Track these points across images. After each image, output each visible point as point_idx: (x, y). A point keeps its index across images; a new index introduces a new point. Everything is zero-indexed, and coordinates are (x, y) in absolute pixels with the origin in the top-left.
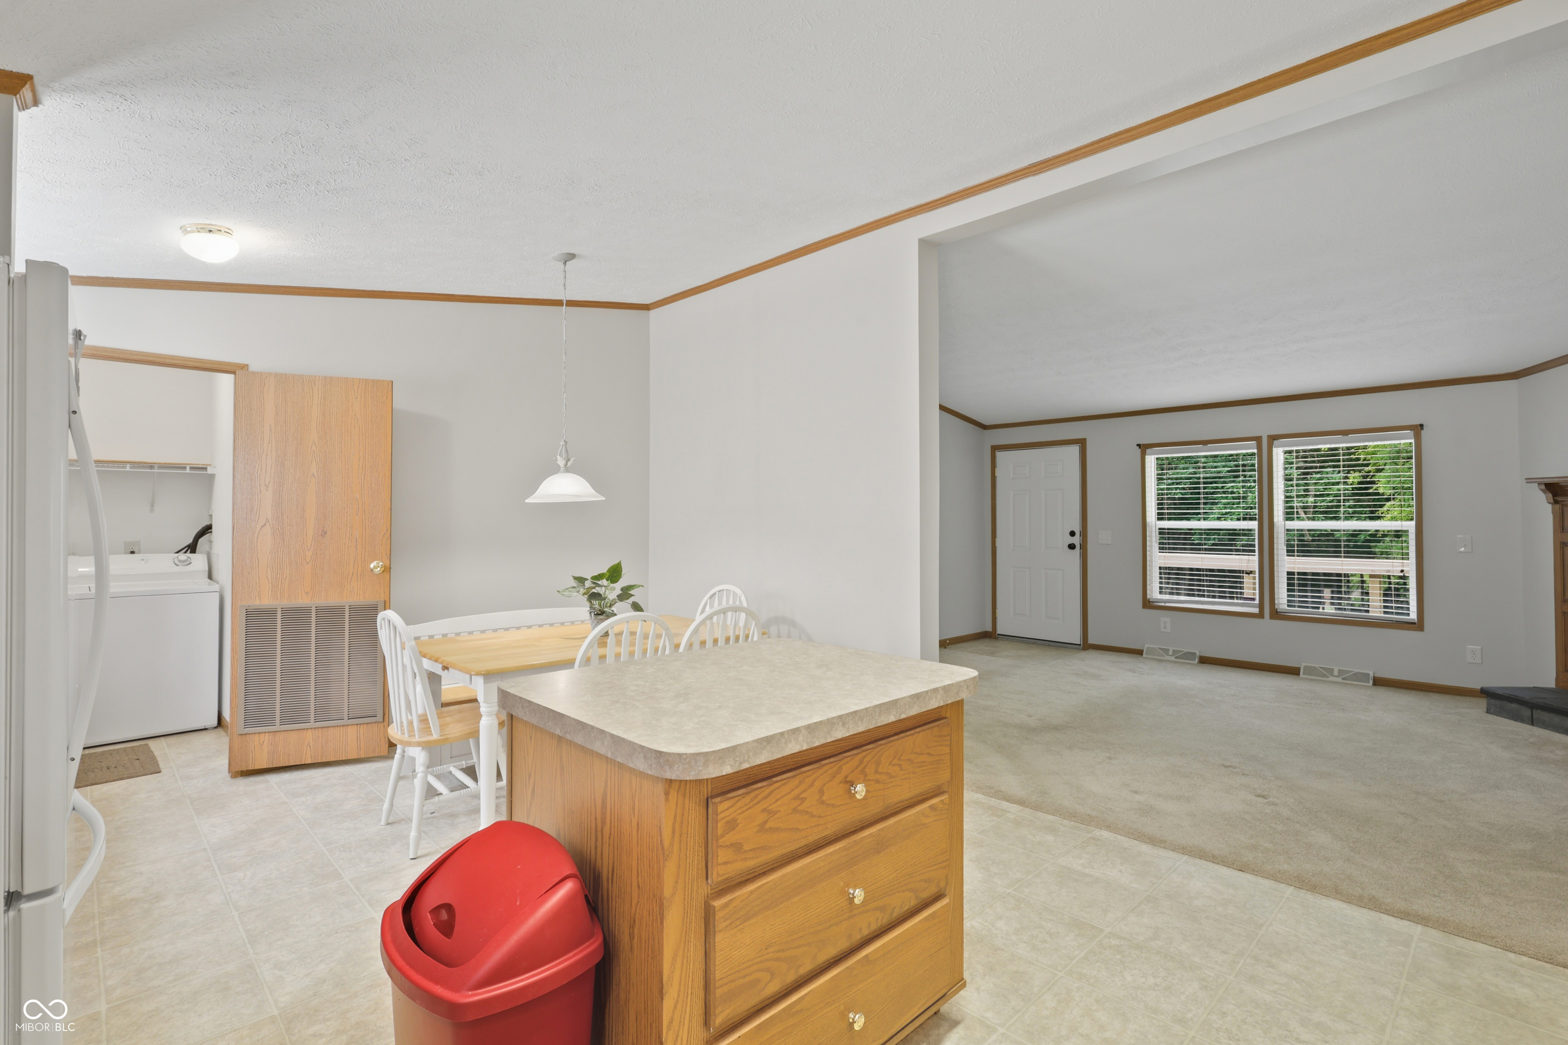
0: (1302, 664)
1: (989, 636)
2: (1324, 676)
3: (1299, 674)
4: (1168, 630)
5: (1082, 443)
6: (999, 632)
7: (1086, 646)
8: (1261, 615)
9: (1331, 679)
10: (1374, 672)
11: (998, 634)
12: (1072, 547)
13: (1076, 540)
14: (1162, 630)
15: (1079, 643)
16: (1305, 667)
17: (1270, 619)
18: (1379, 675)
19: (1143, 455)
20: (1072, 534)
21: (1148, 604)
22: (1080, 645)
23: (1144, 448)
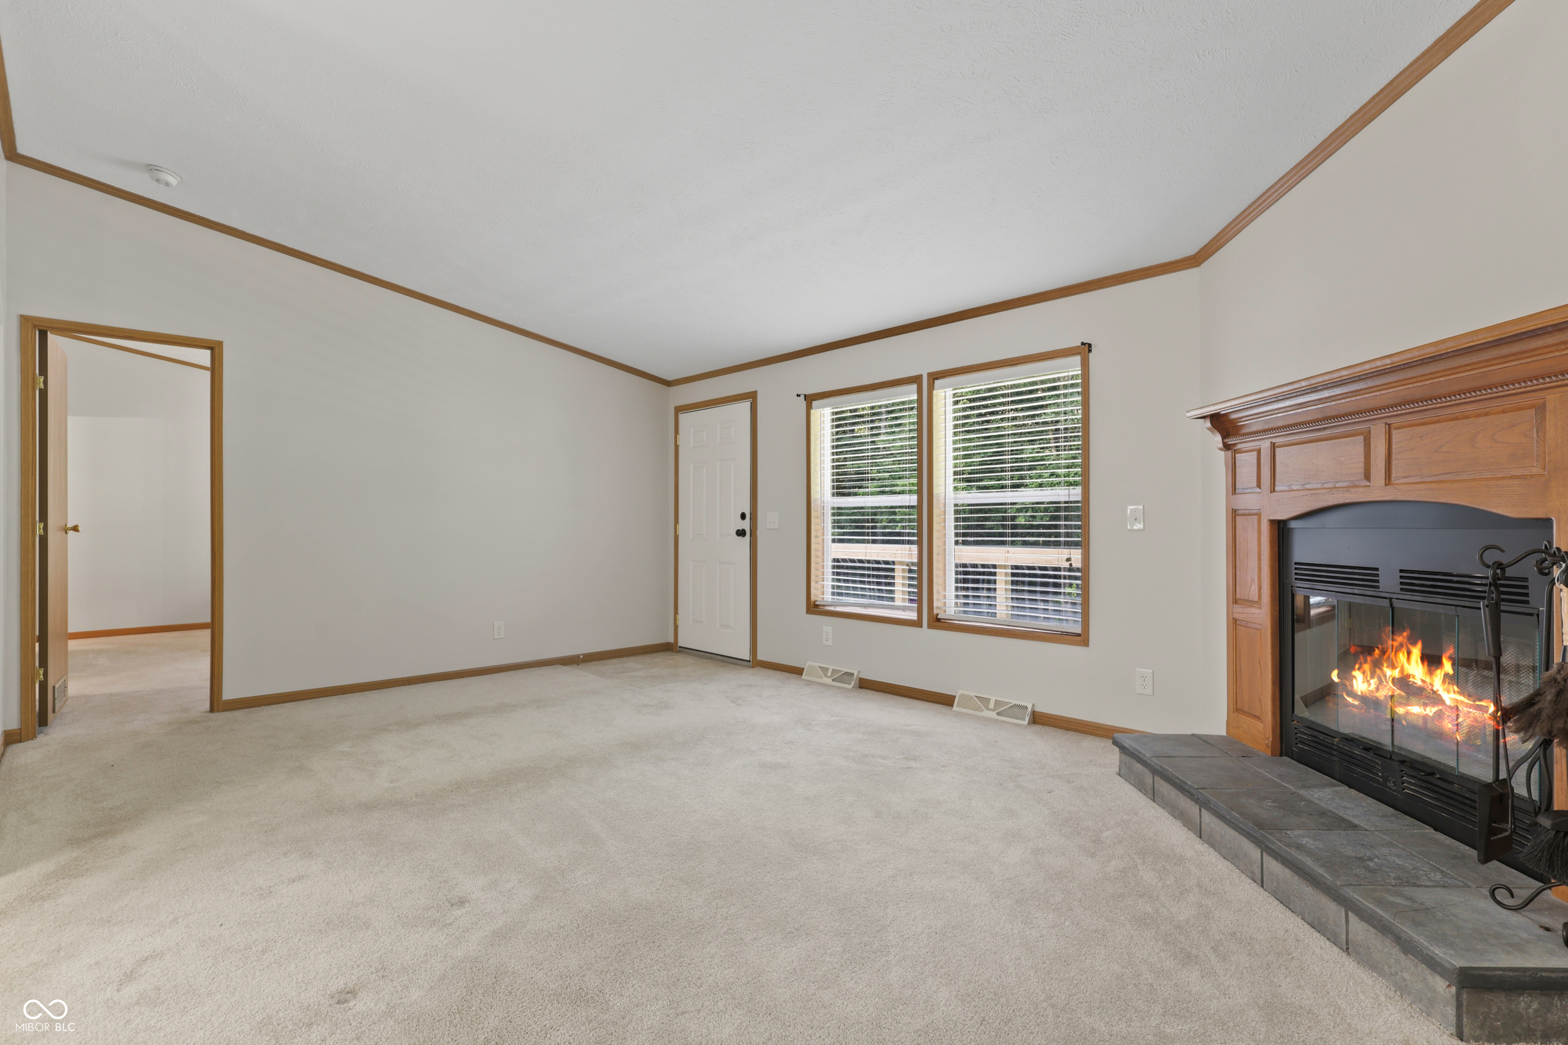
0: (959, 691)
1: (669, 648)
2: (978, 709)
3: (952, 705)
4: (830, 643)
5: (752, 397)
6: (680, 644)
7: (755, 663)
8: (918, 624)
9: (987, 714)
10: (1033, 705)
11: (680, 647)
12: (741, 533)
13: (746, 525)
14: (825, 642)
15: (748, 659)
16: (962, 696)
17: (928, 628)
18: (1040, 709)
19: (809, 408)
20: (743, 516)
21: (814, 608)
22: (750, 661)
23: (810, 399)
